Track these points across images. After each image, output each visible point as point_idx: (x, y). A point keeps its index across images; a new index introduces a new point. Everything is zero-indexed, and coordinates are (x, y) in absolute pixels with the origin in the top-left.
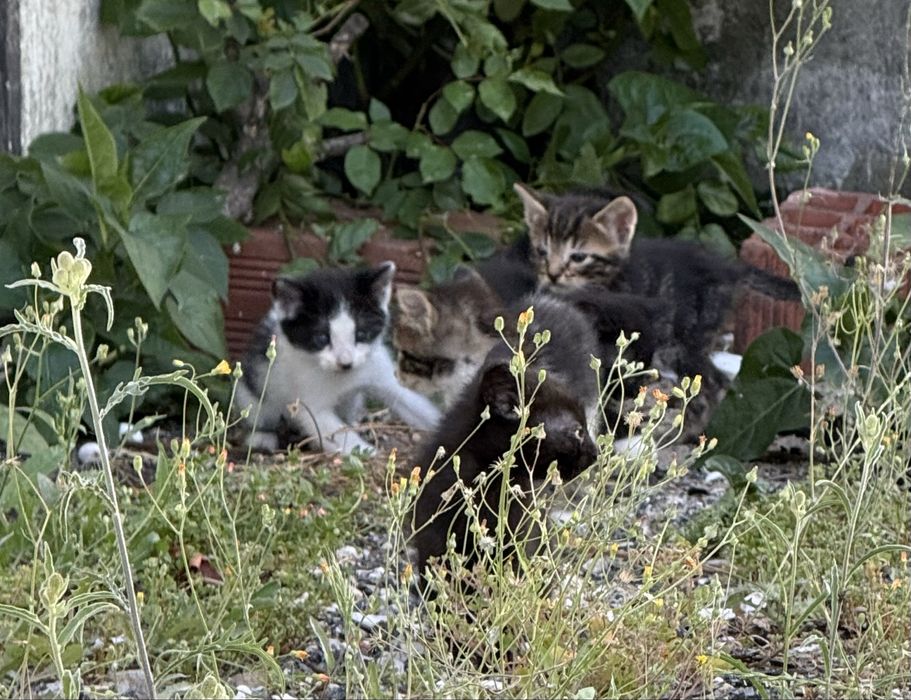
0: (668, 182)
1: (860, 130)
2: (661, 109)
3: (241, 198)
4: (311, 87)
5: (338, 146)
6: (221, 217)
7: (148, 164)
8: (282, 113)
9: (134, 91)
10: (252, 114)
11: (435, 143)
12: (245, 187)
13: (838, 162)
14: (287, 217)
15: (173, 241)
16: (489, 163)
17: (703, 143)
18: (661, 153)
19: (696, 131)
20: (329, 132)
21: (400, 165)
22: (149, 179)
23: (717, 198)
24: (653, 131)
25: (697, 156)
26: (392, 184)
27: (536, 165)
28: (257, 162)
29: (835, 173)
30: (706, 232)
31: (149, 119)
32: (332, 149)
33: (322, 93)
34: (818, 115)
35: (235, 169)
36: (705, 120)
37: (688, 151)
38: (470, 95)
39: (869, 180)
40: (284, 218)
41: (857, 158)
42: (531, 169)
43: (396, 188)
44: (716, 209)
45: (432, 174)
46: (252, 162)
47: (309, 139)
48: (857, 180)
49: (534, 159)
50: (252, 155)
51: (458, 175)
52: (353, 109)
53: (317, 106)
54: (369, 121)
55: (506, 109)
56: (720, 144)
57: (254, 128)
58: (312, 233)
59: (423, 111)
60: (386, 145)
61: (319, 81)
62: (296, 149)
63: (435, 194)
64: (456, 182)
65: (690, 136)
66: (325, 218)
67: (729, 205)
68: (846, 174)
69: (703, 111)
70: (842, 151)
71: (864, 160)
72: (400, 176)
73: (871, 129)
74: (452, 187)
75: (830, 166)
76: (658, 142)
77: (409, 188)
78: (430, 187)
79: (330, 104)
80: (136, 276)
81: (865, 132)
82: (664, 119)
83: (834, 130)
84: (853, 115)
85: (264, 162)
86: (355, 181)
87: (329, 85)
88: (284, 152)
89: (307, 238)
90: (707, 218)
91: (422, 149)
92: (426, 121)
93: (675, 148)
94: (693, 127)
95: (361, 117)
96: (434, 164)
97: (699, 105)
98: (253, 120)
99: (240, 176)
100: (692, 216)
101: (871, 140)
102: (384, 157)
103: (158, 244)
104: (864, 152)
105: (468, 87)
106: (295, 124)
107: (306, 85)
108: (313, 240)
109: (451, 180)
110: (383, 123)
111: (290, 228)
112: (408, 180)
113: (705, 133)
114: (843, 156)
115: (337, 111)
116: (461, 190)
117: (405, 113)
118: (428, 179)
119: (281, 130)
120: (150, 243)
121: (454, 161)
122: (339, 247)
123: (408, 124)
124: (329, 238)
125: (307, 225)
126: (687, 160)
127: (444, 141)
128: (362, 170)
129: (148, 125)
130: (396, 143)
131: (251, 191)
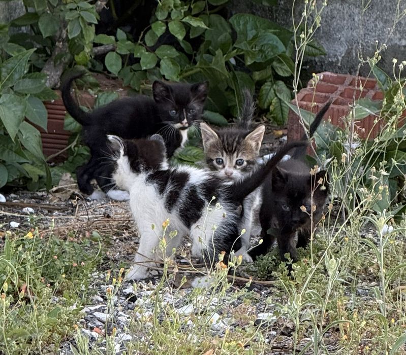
0: (257, 66)
1: (349, 35)
2: (254, 32)
3: (54, 77)
4: (87, 26)
5: (101, 50)
6: (46, 87)
7: (9, 71)
8: (73, 39)
9: (5, 26)
10: (60, 37)
11: (147, 51)
12: (57, 72)
13: (339, 49)
14: (77, 85)
15: (20, 107)
16: (173, 61)
17: (274, 47)
18: (253, 54)
19: (271, 42)
20: (95, 45)
21: (131, 60)
22: (9, 77)
23: (280, 68)
24: (250, 43)
25: (271, 55)
26: (128, 69)
27: (195, 55)
28: (63, 59)
29: (338, 54)
30: (276, 84)
31: (10, 41)
32: (98, 52)
33: (93, 28)
34: (330, 26)
35: (52, 63)
36: (275, 37)
37: (267, 52)
38: (164, 28)
39: (354, 58)
40: (75, 86)
41: (348, 48)
42: (193, 57)
43: (129, 71)
44: (281, 73)
45: (146, 66)
46: (61, 59)
47: (87, 50)
48: (348, 58)
49: (195, 52)
50: (60, 56)
51: (158, 65)
52: (109, 34)
53: (91, 36)
54: (117, 40)
55: (181, 35)
56: (282, 48)
57: (61, 43)
58: (88, 93)
59: (142, 35)
60: (124, 52)
61: (90, 24)
62: (81, 55)
63: (147, 74)
64: (158, 68)
65: (268, 44)
66: (94, 86)
67: (287, 71)
68: (343, 55)
69: (275, 33)
70: (341, 44)
71: (352, 49)
72: (132, 65)
73: (355, 34)
74: (155, 71)
75: (337, 51)
76: (252, 48)
77: (135, 71)
78: (145, 71)
79: (97, 33)
80: (3, 124)
81: (352, 35)
82: (255, 38)
83: (338, 34)
84: (346, 28)
85: (66, 59)
86: (109, 69)
87: (96, 25)
88: (76, 56)
89: (85, 95)
90: (277, 77)
91: (142, 54)
92: (143, 37)
93: (261, 51)
94: (269, 41)
95: (113, 38)
96: (147, 61)
97: (272, 30)
98: (60, 40)
99: (55, 66)
100: (269, 77)
101: (355, 39)
102: (123, 57)
103: (13, 109)
104: (352, 45)
105: (163, 24)
106: (80, 42)
107: (85, 27)
108: (88, 97)
109: (154, 68)
110: (123, 41)
111: (77, 91)
112: (134, 67)
113: (275, 43)
114: (342, 47)
115: (101, 35)
116: (160, 72)
117: (135, 36)
118: (144, 68)
119: (75, 46)
120: (9, 108)
121: (157, 59)
122: (99, 103)
123: (135, 41)
124: (96, 96)
125: (86, 89)
126: (266, 57)
127: (152, 50)
128: (113, 63)
129: (10, 44)
130: (129, 51)
131: (59, 73)
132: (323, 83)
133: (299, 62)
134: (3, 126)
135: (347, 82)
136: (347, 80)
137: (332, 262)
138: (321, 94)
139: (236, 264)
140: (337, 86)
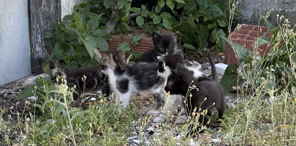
0: (209, 22)
1: (254, 6)
2: (208, 5)
3: (112, 28)
4: (127, 3)
5: (134, 15)
6: (107, 33)
7: (90, 25)
8: (121, 9)
9: (87, 4)
10: (114, 9)
11: (156, 15)
12: (113, 26)
13: (249, 13)
14: (122, 32)
15: (95, 43)
16: (169, 19)
17: (218, 13)
18: (207, 15)
19: (216, 10)
20: (131, 13)
21: (148, 20)
22: (90, 28)
23: (221, 23)
24: (206, 11)
25: (216, 16)
26: (147, 24)
27: (180, 17)
28: (115, 20)
29: (248, 16)
30: (219, 31)
31: (90, 11)
32: (133, 16)
33: (130, 4)
34: (244, 2)
35: (110, 21)
36: (218, 7)
37: (214, 15)
38: (164, 4)
39: (256, 18)
40: (122, 33)
41: (253, 13)
42: (179, 18)
43: (148, 25)
44: (221, 25)
45: (156, 22)
46: (114, 20)
47: (127, 15)
48: (254, 17)
49: (179, 15)
50: (114, 18)
51: (162, 22)
52: (138, 7)
53: (129, 8)
54: (141, 10)
55: (172, 7)
56: (221, 13)
57: (115, 12)
58: (128, 36)
59: (153, 7)
60: (145, 16)
61: (129, 2)
62: (124, 17)
63: (157, 26)
64: (161, 23)
65: (214, 11)
66: (131, 32)
67: (224, 24)
68: (251, 16)
69: (218, 6)
70: (250, 11)
71: (255, 13)
72: (149, 22)
73: (256, 6)
74: (160, 25)
75: (248, 14)
76: (207, 13)
77: (150, 25)
78: (155, 25)
79: (132, 6)
80: (87, 51)
81: (255, 6)
82: (208, 8)
83: (248, 6)
84: (252, 3)
85: (117, 20)
86: (138, 24)
87: (131, 3)
88: (122, 18)
89: (126, 37)
90: (219, 27)
91: (154, 16)
92: (154, 9)
93: (211, 14)
94: (215, 9)
95: (139, 9)
96: (156, 20)
97: (217, 4)
98: (114, 10)
99: (112, 23)
100: (216, 27)
101: (257, 8)
102: (145, 18)
103: (92, 44)
104: (255, 11)
105: (164, 2)
106: (124, 11)
107: (126, 3)
108: (128, 37)
109: (160, 23)
110: (144, 10)
111: (123, 35)
112: (150, 23)
113: (218, 10)
114: (251, 12)
115: (134, 8)
116: (162, 25)
117: (150, 8)
118: (155, 23)
119: (121, 13)
120: (90, 43)
121: (161, 19)
122: (133, 40)
123: (150, 10)
124: (132, 37)
125: (127, 34)
126: (214, 17)
127: (159, 14)
128: (140, 21)
129: (90, 12)
130: (147, 15)
131: (114, 26)
132: (242, 29)
133: (231, 18)
134: (87, 52)
135: (253, 28)
136: (253, 27)
137: (249, 111)
138: (240, 34)
139: (204, 114)
140: (249, 30)
